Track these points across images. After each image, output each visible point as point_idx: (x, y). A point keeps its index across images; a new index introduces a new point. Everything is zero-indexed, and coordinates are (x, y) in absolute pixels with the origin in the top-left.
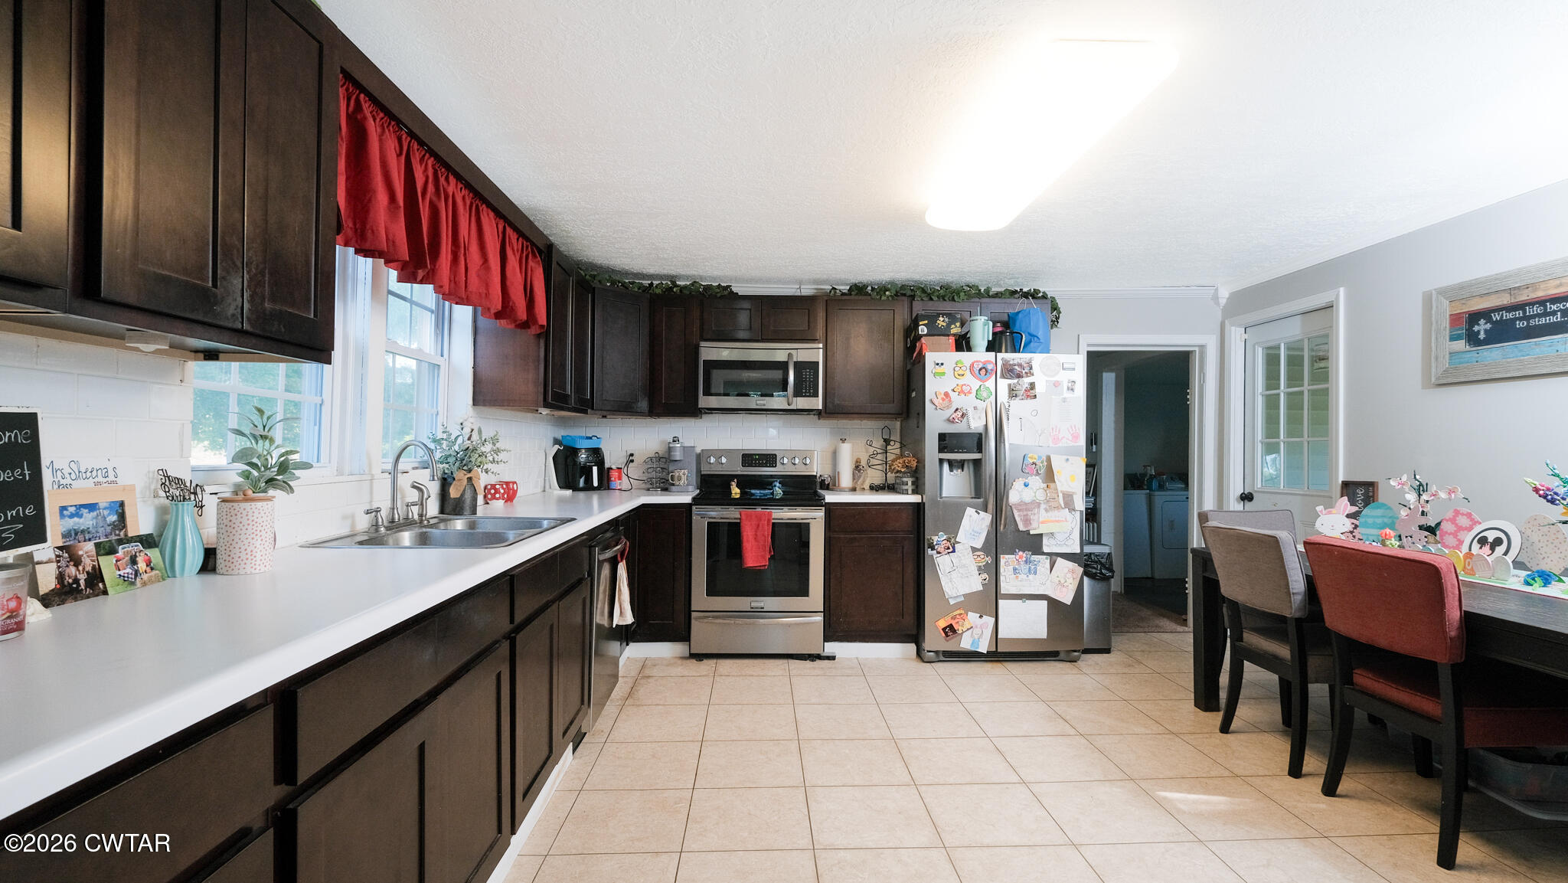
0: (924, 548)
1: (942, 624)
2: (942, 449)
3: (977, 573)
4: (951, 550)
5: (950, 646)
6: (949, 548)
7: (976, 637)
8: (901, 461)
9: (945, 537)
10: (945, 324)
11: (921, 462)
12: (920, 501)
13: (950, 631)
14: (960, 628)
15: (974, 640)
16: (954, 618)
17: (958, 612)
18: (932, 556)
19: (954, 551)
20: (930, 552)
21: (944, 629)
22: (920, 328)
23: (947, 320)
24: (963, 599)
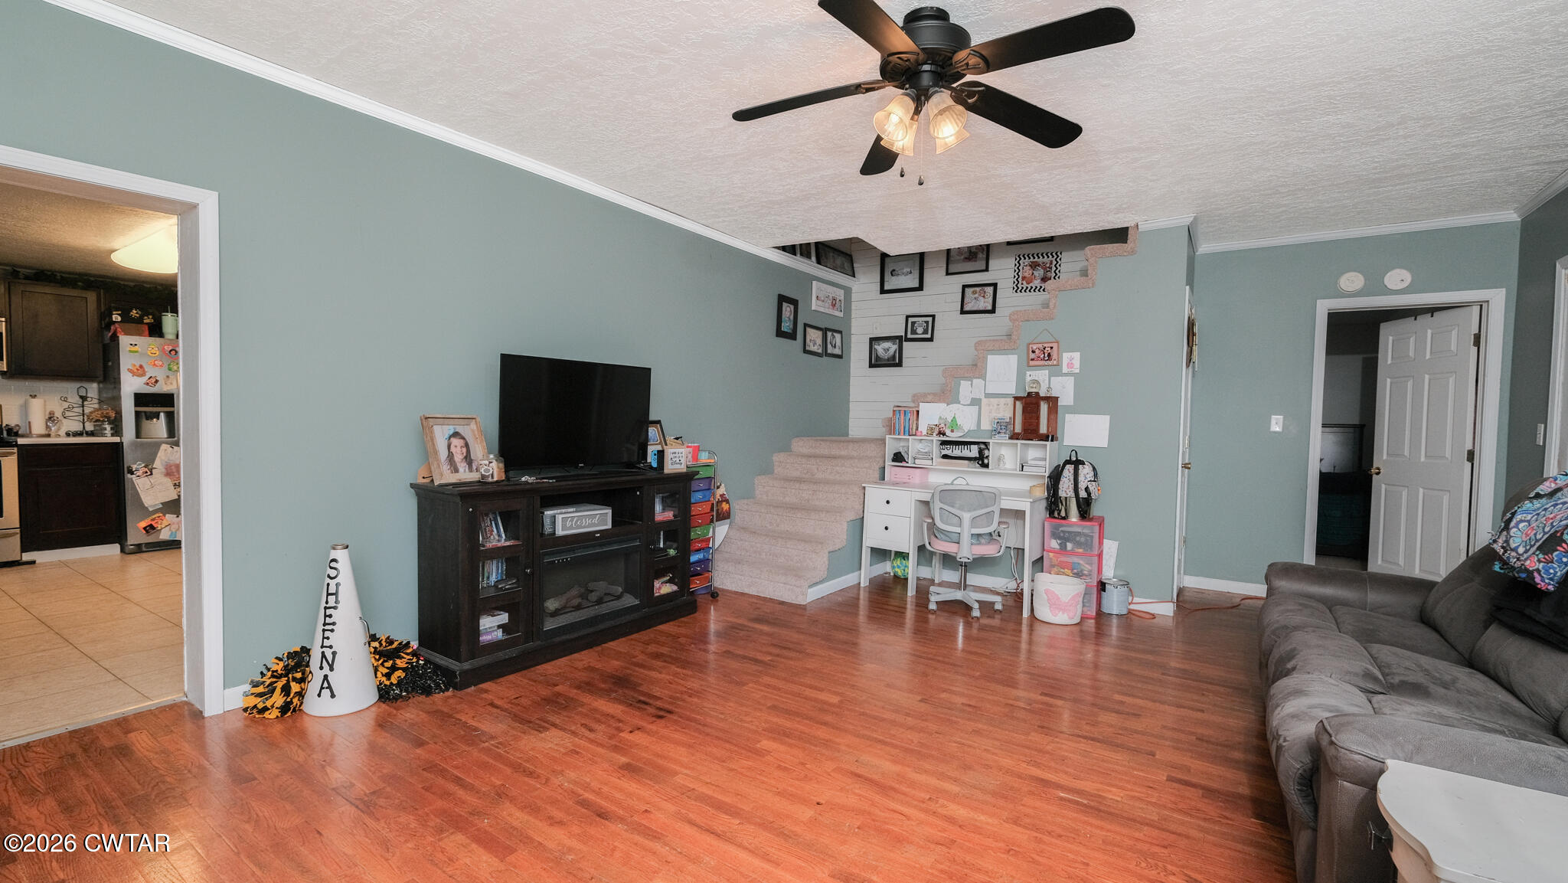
0: (124, 473)
1: (143, 524)
2: (137, 404)
3: (173, 488)
4: (149, 473)
5: (151, 539)
6: (147, 472)
7: (174, 530)
8: (100, 413)
9: (143, 465)
10: (138, 315)
11: (119, 414)
12: (119, 441)
13: (150, 529)
14: (159, 526)
15: (172, 533)
16: (153, 520)
17: (157, 515)
18: (132, 479)
19: (151, 474)
20: (129, 476)
21: (145, 528)
22: (114, 316)
23: (140, 312)
24: (161, 506)
